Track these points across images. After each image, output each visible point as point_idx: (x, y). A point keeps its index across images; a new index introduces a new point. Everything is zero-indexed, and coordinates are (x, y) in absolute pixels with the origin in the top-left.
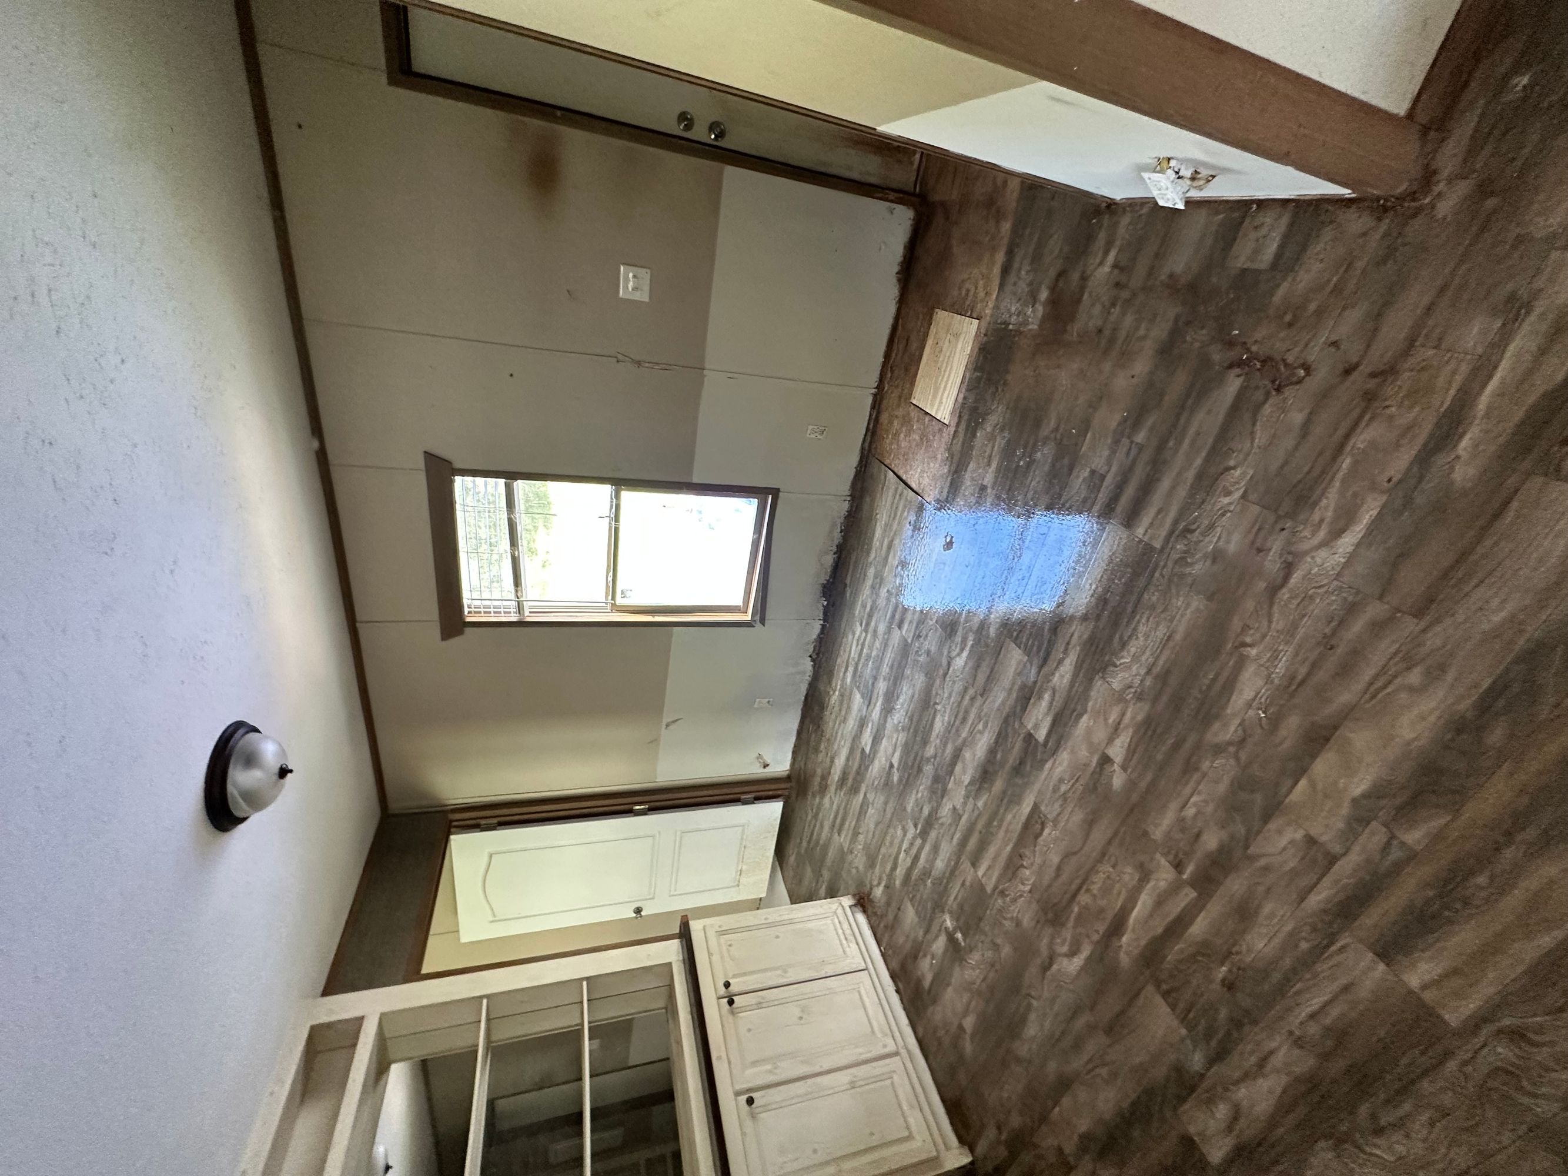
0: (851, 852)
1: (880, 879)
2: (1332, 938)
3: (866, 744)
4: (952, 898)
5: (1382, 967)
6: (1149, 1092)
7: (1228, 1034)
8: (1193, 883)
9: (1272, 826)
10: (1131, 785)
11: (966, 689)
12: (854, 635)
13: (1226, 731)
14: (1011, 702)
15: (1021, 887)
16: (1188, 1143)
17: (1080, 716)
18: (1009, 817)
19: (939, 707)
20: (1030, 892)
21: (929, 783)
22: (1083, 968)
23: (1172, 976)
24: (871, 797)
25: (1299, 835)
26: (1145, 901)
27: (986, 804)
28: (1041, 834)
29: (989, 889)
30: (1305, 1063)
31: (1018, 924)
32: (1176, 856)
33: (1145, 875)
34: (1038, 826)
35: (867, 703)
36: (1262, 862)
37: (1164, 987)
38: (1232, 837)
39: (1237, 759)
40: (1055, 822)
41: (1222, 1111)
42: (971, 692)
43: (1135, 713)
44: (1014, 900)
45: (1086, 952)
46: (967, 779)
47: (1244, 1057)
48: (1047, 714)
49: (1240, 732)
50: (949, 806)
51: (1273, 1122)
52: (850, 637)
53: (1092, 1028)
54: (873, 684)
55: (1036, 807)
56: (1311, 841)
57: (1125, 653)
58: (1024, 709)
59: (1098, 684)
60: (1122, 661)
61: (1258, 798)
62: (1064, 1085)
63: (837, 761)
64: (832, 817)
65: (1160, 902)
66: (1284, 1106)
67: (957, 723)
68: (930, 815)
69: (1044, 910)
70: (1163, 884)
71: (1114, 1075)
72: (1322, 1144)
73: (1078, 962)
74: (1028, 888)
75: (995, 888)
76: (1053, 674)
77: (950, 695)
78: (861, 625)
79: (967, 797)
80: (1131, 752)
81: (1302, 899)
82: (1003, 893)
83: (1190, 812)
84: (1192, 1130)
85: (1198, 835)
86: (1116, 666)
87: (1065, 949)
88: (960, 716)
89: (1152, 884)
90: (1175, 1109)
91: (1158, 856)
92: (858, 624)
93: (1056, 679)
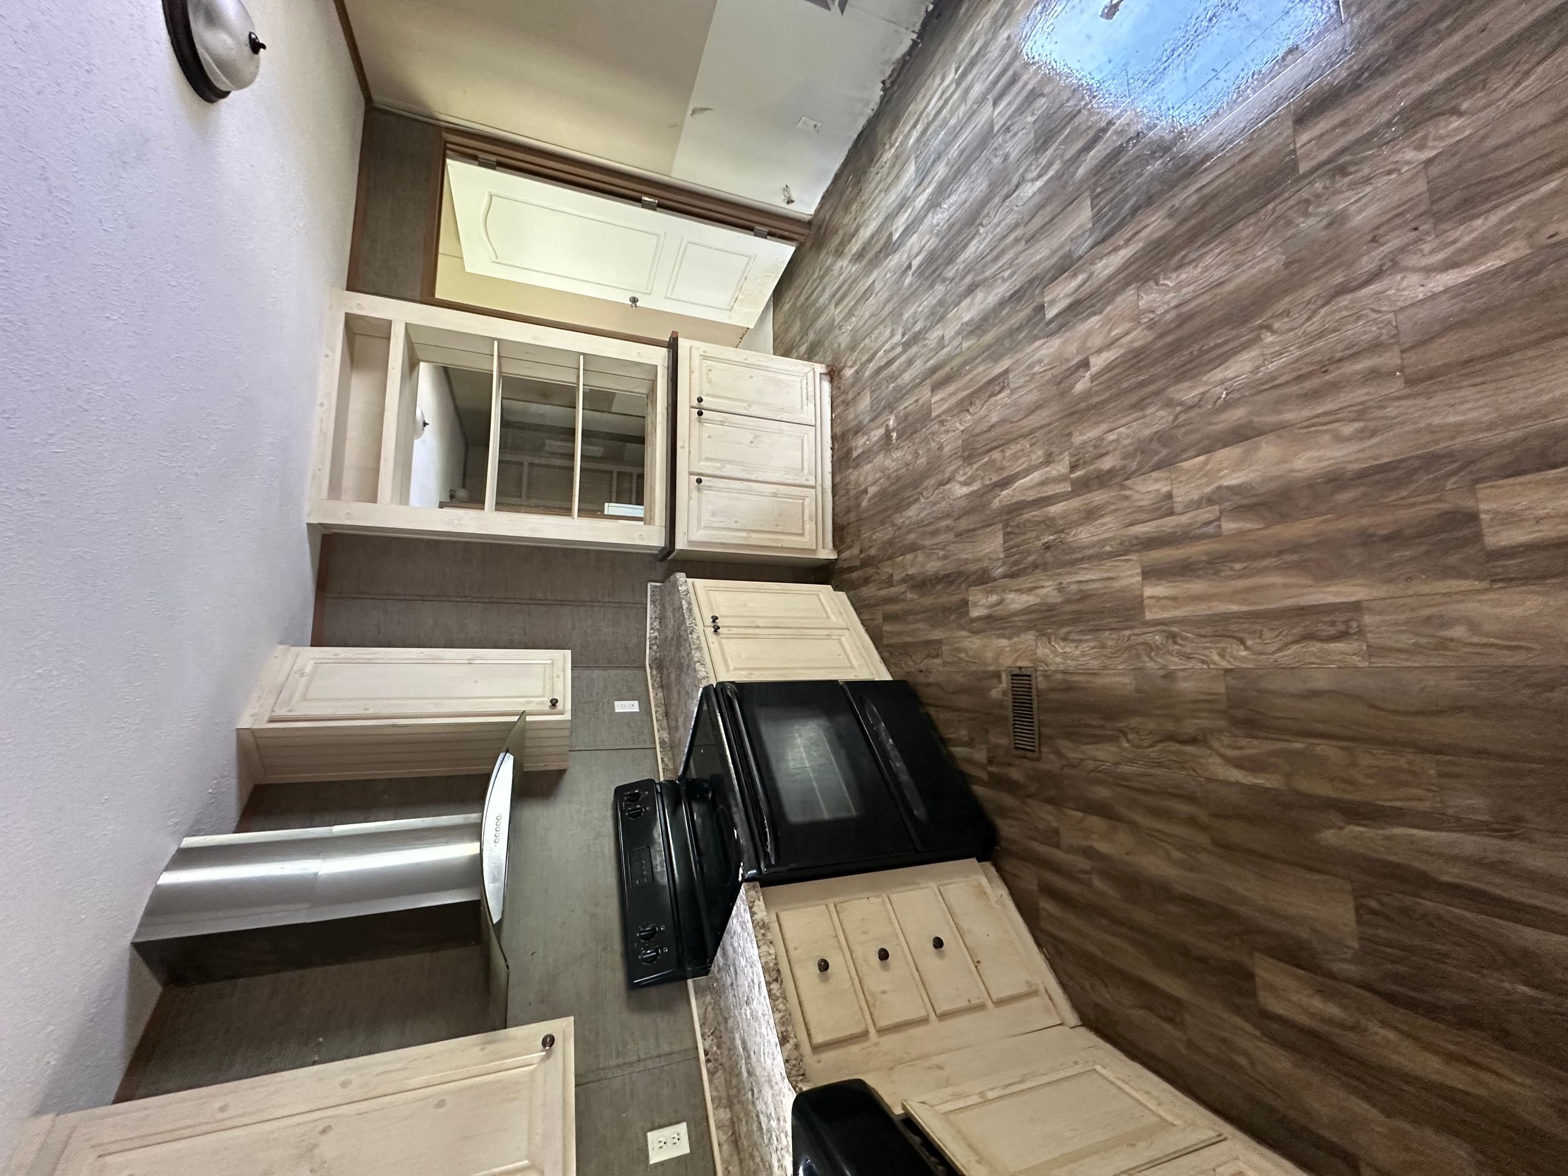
0: (840, 328)
1: (855, 362)
2: (1126, 552)
3: (896, 229)
4: (903, 407)
5: (1140, 578)
6: (960, 574)
7: (1026, 568)
8: (1073, 483)
9: (1155, 475)
10: (1088, 394)
11: (1016, 226)
12: (943, 80)
13: (1187, 392)
14: (1048, 264)
15: (958, 425)
16: (965, 603)
17: (1094, 314)
18: (981, 369)
19: (982, 230)
20: (962, 431)
21: (935, 301)
22: (967, 495)
23: (1018, 526)
24: (878, 286)
25: (1165, 489)
26: (1036, 476)
27: (969, 348)
28: (996, 395)
29: (934, 414)
30: (1055, 598)
31: (941, 448)
32: (1078, 460)
33: (1049, 460)
34: (998, 388)
35: (917, 182)
36: (1128, 493)
37: (1009, 529)
38: (1124, 467)
39: (1176, 417)
40: (1013, 391)
41: (994, 598)
42: (1018, 232)
43: (1139, 337)
44: (947, 432)
45: (975, 487)
46: (967, 318)
47: (1025, 582)
48: (1069, 295)
49: (1196, 400)
50: (940, 333)
51: (1017, 613)
52: (938, 80)
53: (948, 529)
54: (934, 162)
55: (1006, 372)
56: (1169, 496)
57: (1174, 275)
58: (1053, 279)
59: (1130, 292)
60: (1167, 282)
61: (1164, 452)
62: (913, 548)
63: (862, 231)
64: (836, 286)
65: (1043, 483)
66: (1028, 611)
67: (989, 257)
68: (920, 332)
69: (964, 448)
70: (1054, 473)
71: (945, 558)
72: (1033, 632)
73: (965, 490)
74: (962, 428)
75: (939, 416)
76: (1101, 259)
77: (998, 225)
78: (956, 71)
79: (958, 333)
80: (1109, 368)
81: (1131, 524)
82: (942, 423)
83: (1112, 437)
84: (971, 598)
85: (1103, 455)
86: (1157, 284)
87: (962, 479)
88: (995, 253)
89: (1047, 469)
90: (970, 586)
91: (1067, 453)
92: (954, 66)
93: (1100, 265)
